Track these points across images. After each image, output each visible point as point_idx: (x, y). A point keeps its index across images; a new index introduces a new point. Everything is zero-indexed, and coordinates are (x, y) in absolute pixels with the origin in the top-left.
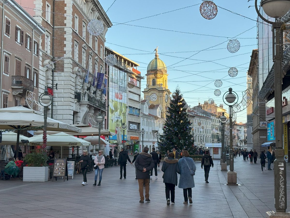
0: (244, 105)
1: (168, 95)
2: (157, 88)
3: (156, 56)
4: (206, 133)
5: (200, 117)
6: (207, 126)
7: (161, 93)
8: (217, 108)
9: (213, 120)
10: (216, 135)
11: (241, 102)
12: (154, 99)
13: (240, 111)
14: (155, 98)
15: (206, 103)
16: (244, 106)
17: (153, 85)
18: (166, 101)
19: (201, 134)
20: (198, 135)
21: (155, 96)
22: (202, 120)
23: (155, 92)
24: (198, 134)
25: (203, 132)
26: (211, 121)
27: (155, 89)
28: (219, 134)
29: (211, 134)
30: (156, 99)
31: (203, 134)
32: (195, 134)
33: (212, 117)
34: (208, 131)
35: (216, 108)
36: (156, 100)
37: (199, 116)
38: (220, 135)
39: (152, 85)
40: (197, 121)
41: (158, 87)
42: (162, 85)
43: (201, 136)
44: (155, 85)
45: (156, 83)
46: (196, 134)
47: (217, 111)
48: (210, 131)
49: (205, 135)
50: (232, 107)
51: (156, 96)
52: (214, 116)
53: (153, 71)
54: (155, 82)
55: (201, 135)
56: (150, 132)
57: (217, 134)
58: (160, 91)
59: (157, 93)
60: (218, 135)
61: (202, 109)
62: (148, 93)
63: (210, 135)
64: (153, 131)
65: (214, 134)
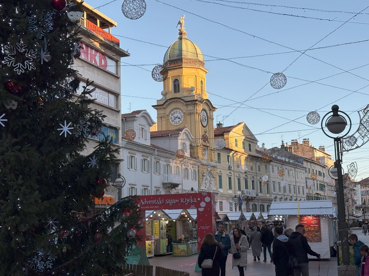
0: (363, 135)
1: (208, 112)
2: (182, 96)
3: (181, 34)
4: (295, 193)
5: (283, 163)
6: (297, 180)
7: (190, 108)
8: (315, 150)
9: (307, 170)
10: (314, 197)
11: (358, 130)
12: (177, 120)
13: (357, 148)
14: (179, 118)
15: (295, 143)
16: (362, 138)
17: (175, 92)
18: (205, 124)
19: (285, 194)
20: (280, 197)
21: (178, 114)
22: (286, 169)
23: (179, 105)
24: (281, 193)
25: (290, 191)
26: (304, 171)
27: (179, 98)
28: (321, 195)
29: (306, 195)
30: (182, 119)
31: (290, 194)
32: (274, 194)
33: (305, 164)
34: (299, 188)
35: (313, 151)
36: (181, 122)
37: (281, 161)
38: (322, 197)
39: (173, 92)
40: (276, 169)
41: (185, 94)
42: (192, 91)
43: (287, 198)
44: (179, 92)
45: (181, 87)
46: (277, 194)
47: (315, 156)
48: (303, 189)
49: (294, 196)
50: (340, 141)
51: (182, 114)
52: (309, 164)
53: (174, 63)
54: (178, 84)
55: (285, 197)
56: (154, 185)
57: (316, 196)
58: (188, 101)
59: (184, 108)
60: (319, 198)
61: (287, 151)
62: (165, 108)
63: (303, 197)
64: (164, 184)
65: (310, 195)
